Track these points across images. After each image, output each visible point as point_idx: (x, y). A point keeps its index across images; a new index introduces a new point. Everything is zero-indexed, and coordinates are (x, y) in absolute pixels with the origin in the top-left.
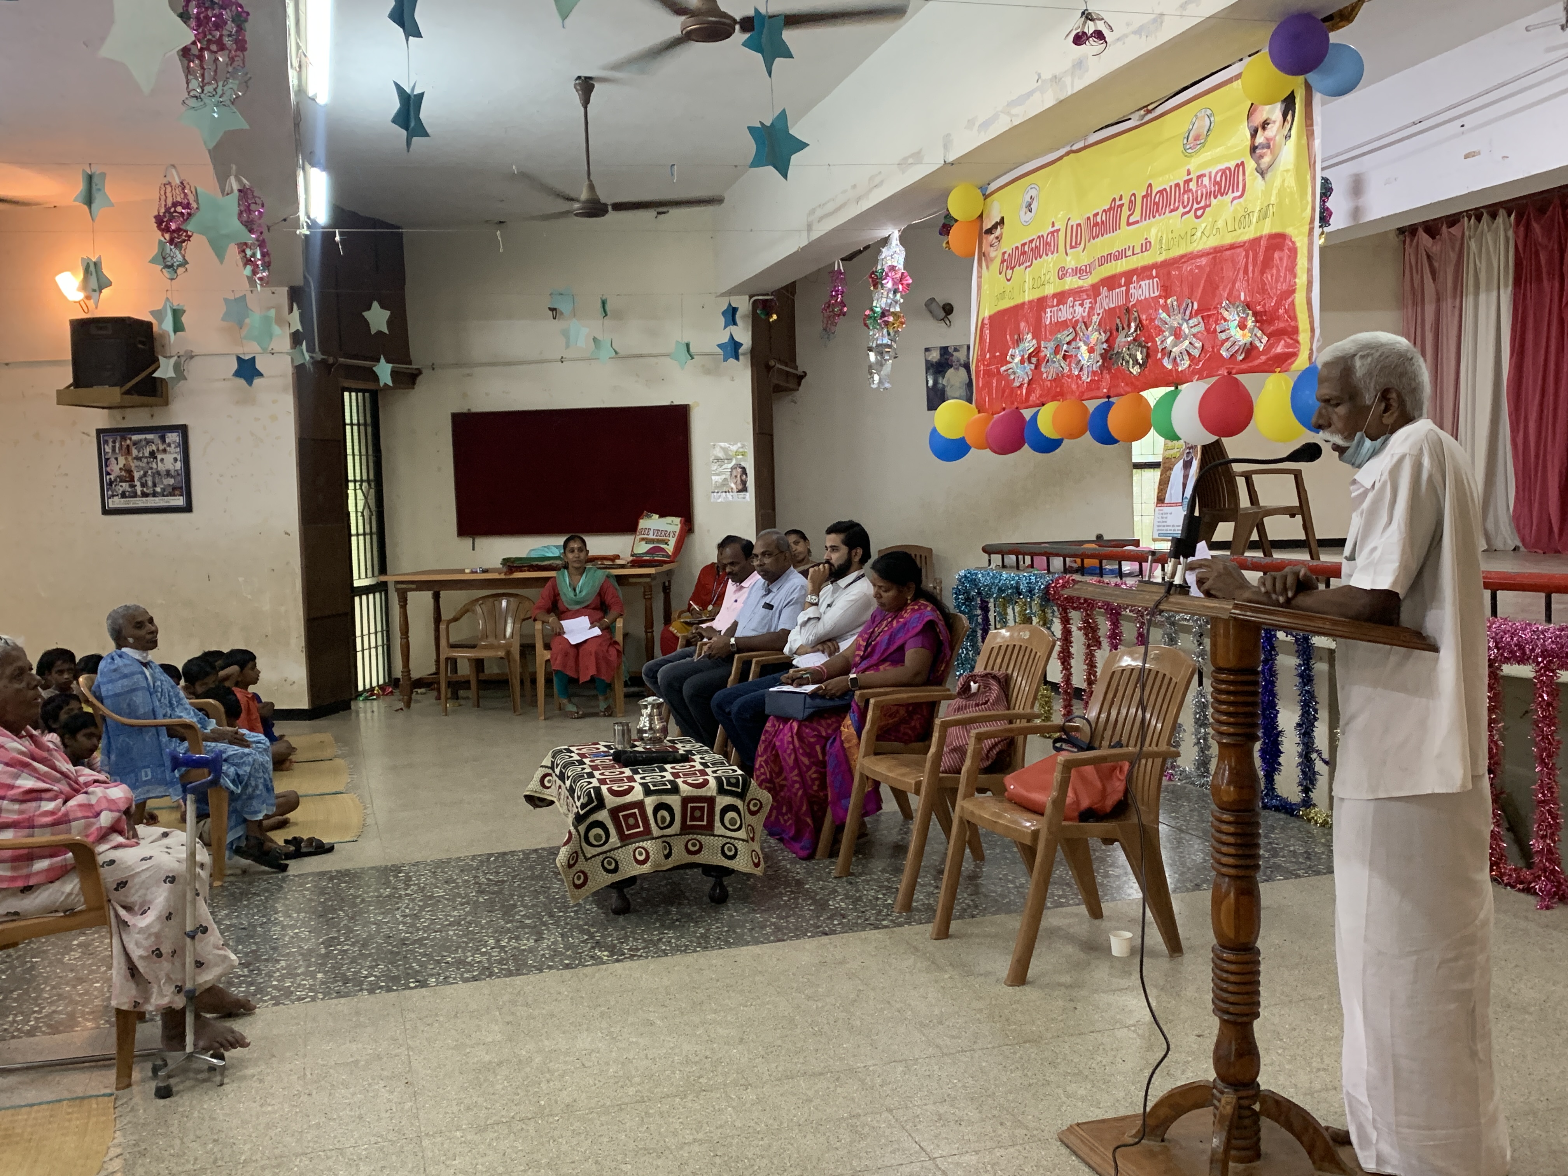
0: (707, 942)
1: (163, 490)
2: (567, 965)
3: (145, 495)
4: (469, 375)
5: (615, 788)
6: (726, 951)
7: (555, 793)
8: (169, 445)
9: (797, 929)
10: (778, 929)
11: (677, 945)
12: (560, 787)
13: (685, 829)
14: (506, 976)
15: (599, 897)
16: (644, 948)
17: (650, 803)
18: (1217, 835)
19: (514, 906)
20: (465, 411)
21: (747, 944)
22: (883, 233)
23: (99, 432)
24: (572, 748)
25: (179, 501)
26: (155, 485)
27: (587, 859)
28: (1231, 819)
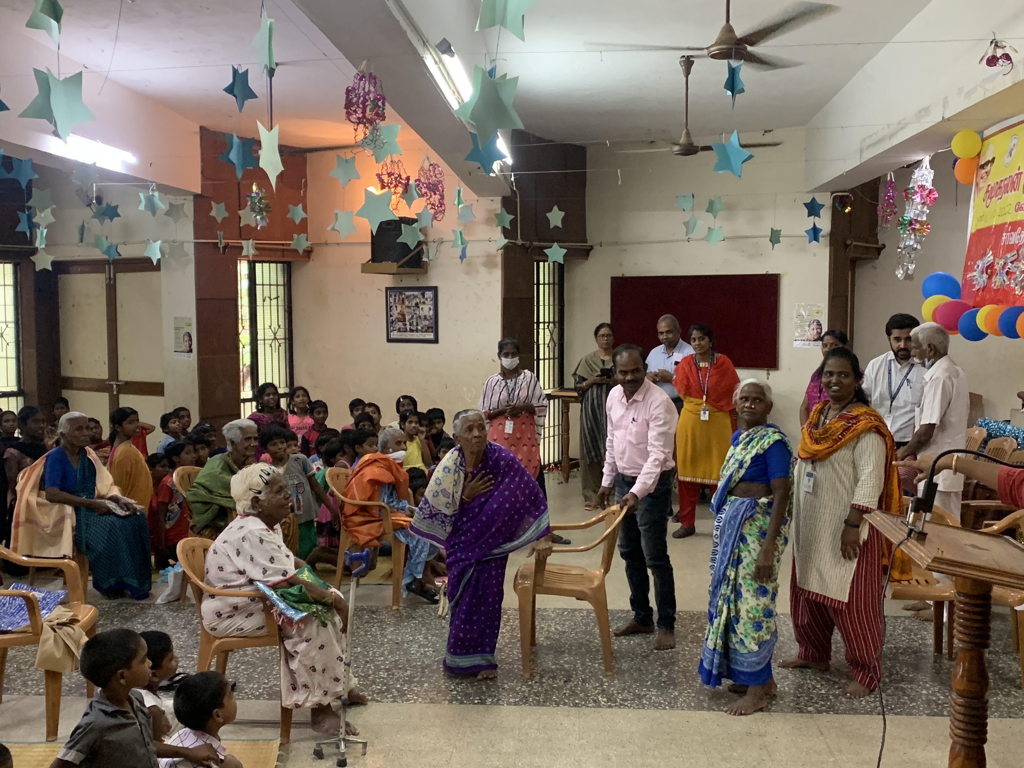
0: (676, 703)
1: (422, 328)
3: (412, 331)
4: (625, 250)
6: (685, 712)
8: (427, 299)
11: (654, 702)
14: (535, 705)
18: (954, 713)
20: (621, 275)
21: (703, 709)
22: (916, 158)
23: (387, 289)
25: (431, 336)
26: (417, 325)
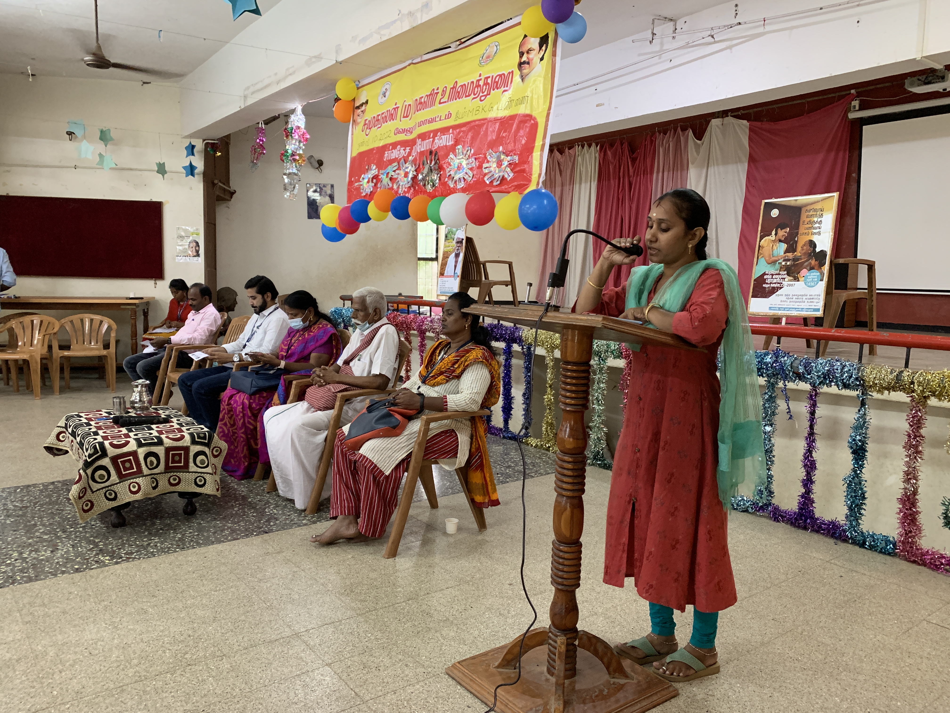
0: (184, 544)
2: (77, 569)
4: (7, 171)
5: (115, 443)
6: (198, 550)
7: (68, 445)
9: (246, 530)
10: (233, 531)
11: (162, 548)
12: (72, 441)
13: (168, 469)
14: (26, 582)
15: (103, 516)
16: (137, 552)
17: (142, 452)
18: (560, 470)
19: (35, 525)
20: (5, 194)
21: (213, 543)
22: (291, 106)
24: (81, 414)
27: (93, 492)
28: (570, 459)
